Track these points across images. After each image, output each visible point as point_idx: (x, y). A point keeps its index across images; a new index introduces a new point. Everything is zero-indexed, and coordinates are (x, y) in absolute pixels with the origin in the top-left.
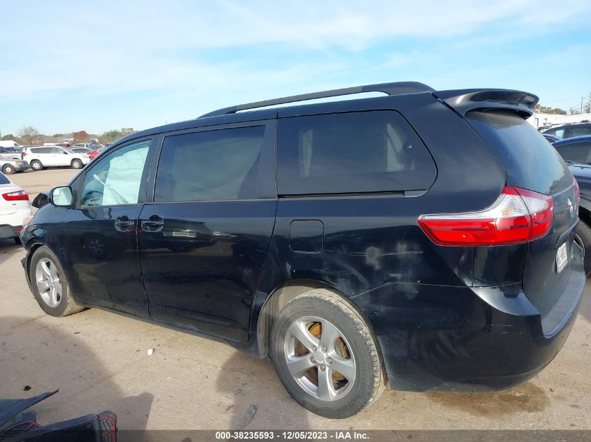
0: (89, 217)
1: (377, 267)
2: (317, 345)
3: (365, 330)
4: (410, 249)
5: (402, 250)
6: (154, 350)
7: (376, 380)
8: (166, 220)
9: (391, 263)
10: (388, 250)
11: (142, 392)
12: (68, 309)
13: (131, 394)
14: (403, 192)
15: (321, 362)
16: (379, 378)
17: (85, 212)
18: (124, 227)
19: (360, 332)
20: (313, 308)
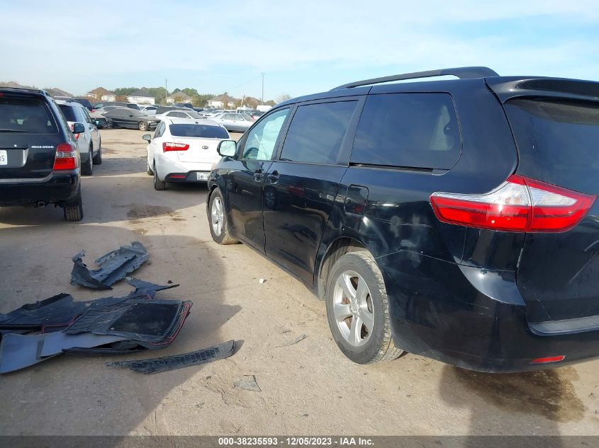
0: (246, 167)
1: (397, 235)
2: (354, 296)
3: (383, 291)
4: (421, 222)
5: (416, 222)
6: (264, 281)
7: (386, 335)
8: (281, 176)
9: (407, 233)
10: (405, 221)
11: (236, 304)
12: (225, 240)
13: (229, 304)
14: (431, 170)
15: (355, 312)
16: (388, 334)
17: (245, 163)
18: (258, 178)
19: (380, 291)
20: (352, 263)
